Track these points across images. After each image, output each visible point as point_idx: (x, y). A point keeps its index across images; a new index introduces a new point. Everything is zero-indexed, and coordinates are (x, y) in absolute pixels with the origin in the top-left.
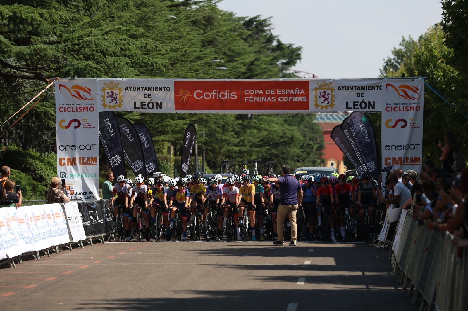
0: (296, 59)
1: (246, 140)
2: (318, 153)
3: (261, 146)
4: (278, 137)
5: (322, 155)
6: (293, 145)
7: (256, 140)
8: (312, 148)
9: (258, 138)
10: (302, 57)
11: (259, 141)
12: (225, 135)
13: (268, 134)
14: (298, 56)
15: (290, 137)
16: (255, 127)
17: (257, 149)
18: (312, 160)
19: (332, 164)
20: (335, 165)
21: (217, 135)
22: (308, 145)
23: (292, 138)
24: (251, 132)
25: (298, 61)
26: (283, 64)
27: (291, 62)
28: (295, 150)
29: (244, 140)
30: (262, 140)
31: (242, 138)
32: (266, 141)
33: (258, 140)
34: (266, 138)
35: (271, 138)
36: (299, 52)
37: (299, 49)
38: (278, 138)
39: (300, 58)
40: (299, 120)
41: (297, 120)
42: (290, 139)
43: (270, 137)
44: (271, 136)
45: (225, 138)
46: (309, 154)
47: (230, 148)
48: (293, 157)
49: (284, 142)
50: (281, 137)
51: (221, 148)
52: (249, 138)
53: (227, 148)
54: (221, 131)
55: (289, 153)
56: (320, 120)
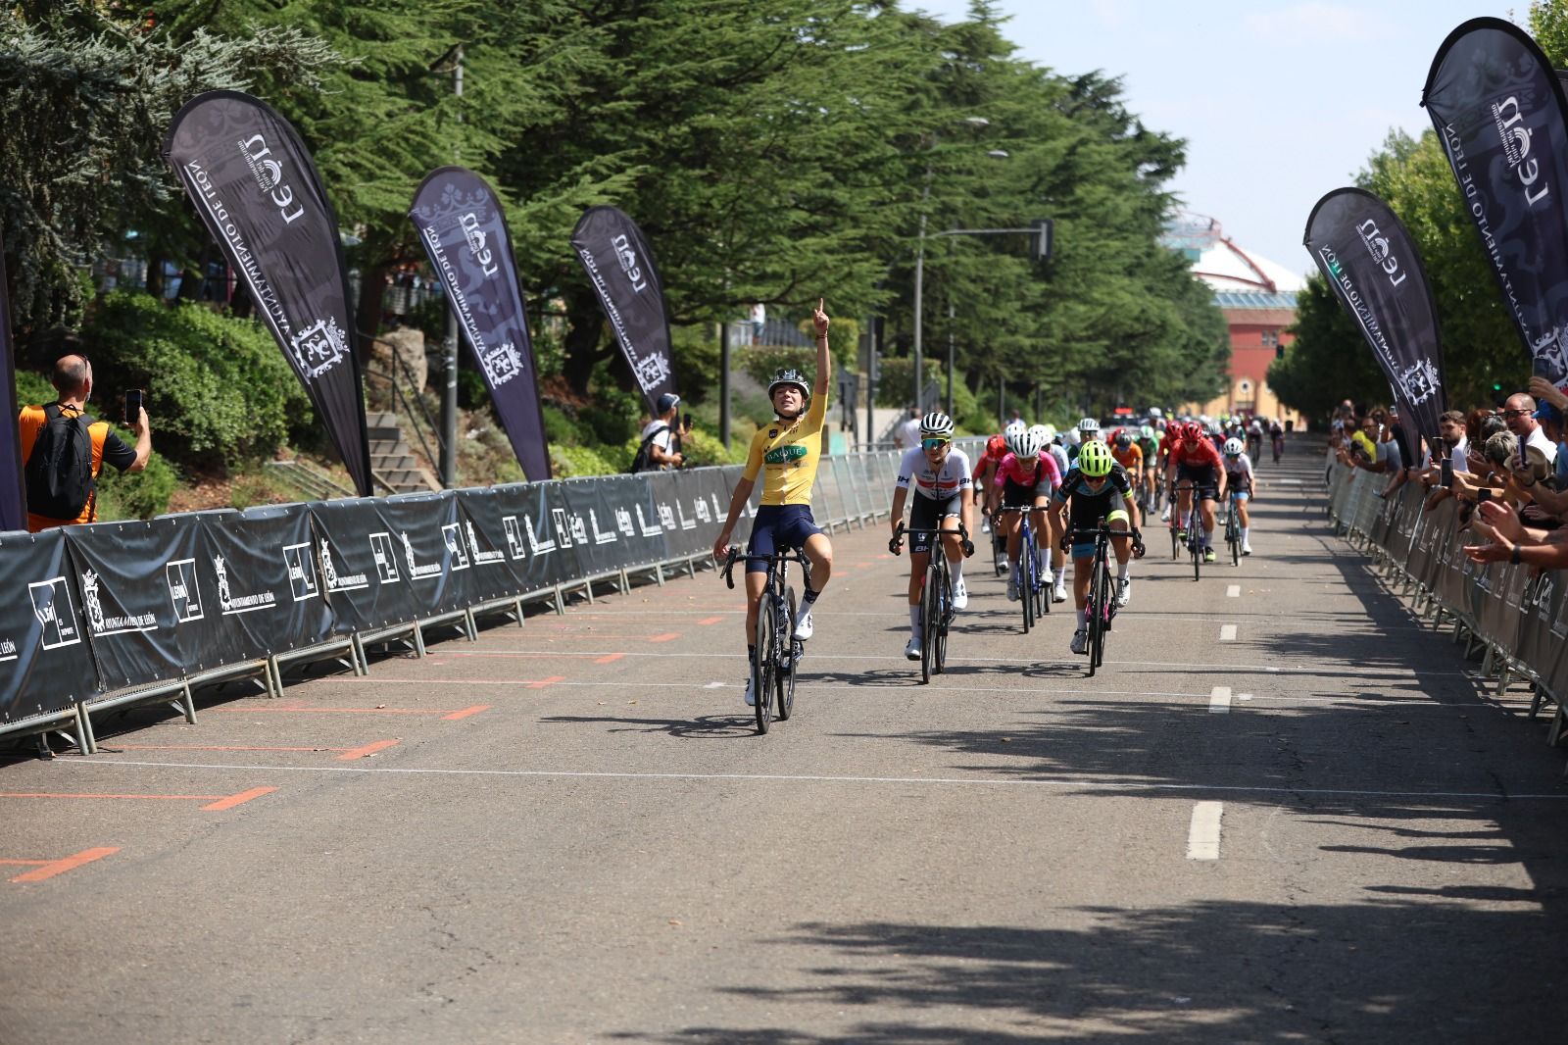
0: (1175, 164)
1: (1054, 325)
2: (1219, 364)
3: (1089, 339)
4: (1130, 319)
5: (1227, 368)
6: (1164, 342)
7: (1078, 325)
8: (1207, 350)
9: (1082, 321)
10: (1187, 159)
11: (1086, 329)
12: (998, 308)
13: (1107, 311)
14: (1180, 159)
15: (1159, 323)
16: (1076, 297)
17: (1081, 346)
18: (1207, 377)
19: (1245, 386)
20: (1251, 388)
21: (981, 308)
22: (1199, 343)
23: (1163, 326)
24: (1066, 308)
25: (1179, 169)
26: (1148, 174)
27: (1166, 171)
28: (1171, 353)
29: (1050, 324)
30: (1092, 326)
31: (1046, 320)
32: (1100, 327)
33: (1083, 325)
34: (1101, 321)
35: (1113, 322)
36: (1182, 150)
37: (1180, 143)
38: (1129, 322)
39: (1183, 163)
40: (1179, 288)
42: (1159, 326)
43: (1110, 320)
44: (1113, 317)
45: (999, 314)
46: (1199, 362)
47: (1009, 339)
48: (1165, 367)
49: (1144, 334)
50: (1137, 319)
51: (988, 340)
52: (1063, 320)
53: (1001, 340)
54: (990, 299)
55: (1155, 355)
56: (1224, 305)
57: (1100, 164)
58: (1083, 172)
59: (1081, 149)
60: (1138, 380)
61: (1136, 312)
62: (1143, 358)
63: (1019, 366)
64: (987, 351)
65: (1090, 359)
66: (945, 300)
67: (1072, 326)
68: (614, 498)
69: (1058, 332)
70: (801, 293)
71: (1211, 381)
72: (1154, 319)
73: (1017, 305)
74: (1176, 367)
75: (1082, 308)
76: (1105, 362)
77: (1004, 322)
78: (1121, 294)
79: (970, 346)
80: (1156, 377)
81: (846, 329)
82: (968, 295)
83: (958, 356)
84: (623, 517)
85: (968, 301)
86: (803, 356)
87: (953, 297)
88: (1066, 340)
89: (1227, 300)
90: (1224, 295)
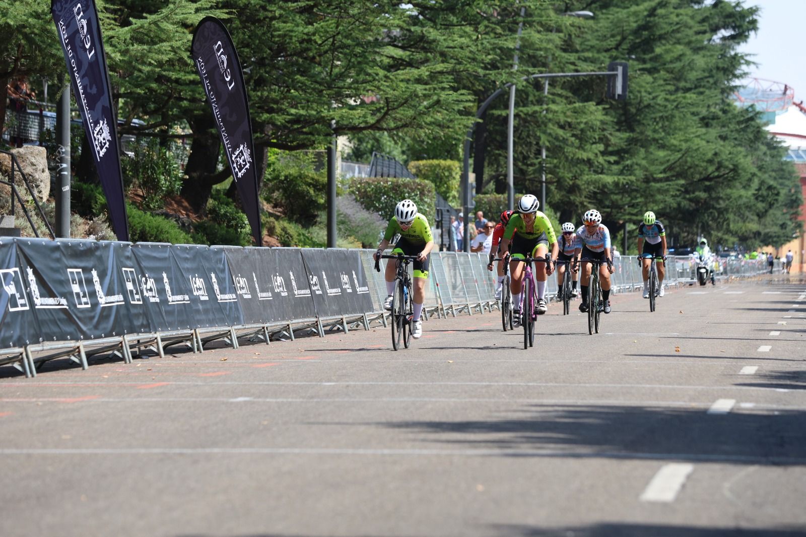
0: (749, 30)
1: (636, 166)
2: (792, 211)
3: (667, 179)
4: (703, 161)
5: (798, 215)
6: (737, 184)
7: (658, 167)
8: (778, 194)
9: (662, 164)
10: (759, 25)
11: (664, 171)
12: (584, 150)
13: (683, 155)
14: (753, 26)
15: (731, 167)
16: (656, 143)
17: (658, 185)
18: (781, 223)
21: (568, 149)
22: (770, 188)
23: (735, 169)
24: (647, 152)
25: (752, 34)
26: (724, 38)
27: (740, 36)
28: (743, 194)
29: (631, 166)
30: (670, 168)
31: (629, 162)
32: (678, 169)
33: (662, 168)
34: (678, 164)
35: (689, 164)
36: (755, 17)
37: (753, 11)
38: (704, 165)
39: (755, 29)
40: (751, 136)
41: (746, 137)
42: (731, 170)
43: (686, 162)
44: (689, 159)
45: (584, 155)
47: (595, 177)
48: (739, 208)
49: (718, 177)
50: (710, 161)
51: (575, 177)
52: (644, 162)
53: (588, 177)
54: (577, 142)
55: (729, 197)
56: (796, 160)
57: (677, 24)
58: (663, 32)
59: (660, 11)
60: (714, 219)
61: (710, 155)
62: (718, 199)
63: (608, 207)
64: (573, 189)
65: (669, 200)
66: (537, 144)
67: (652, 168)
68: (187, 265)
69: (640, 173)
70: (395, 119)
71: (783, 226)
72: (727, 163)
73: (601, 147)
74: (748, 207)
75: (661, 154)
76: (685, 203)
77: (589, 162)
78: (697, 141)
79: (560, 183)
80: (731, 216)
81: (449, 169)
82: (557, 138)
83: (548, 191)
84: (198, 283)
85: (557, 143)
86: (405, 185)
87: (544, 140)
88: (647, 180)
89: (799, 157)
90: (796, 151)
